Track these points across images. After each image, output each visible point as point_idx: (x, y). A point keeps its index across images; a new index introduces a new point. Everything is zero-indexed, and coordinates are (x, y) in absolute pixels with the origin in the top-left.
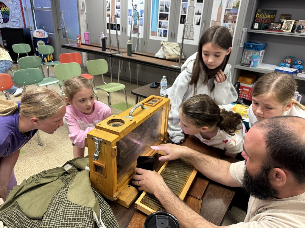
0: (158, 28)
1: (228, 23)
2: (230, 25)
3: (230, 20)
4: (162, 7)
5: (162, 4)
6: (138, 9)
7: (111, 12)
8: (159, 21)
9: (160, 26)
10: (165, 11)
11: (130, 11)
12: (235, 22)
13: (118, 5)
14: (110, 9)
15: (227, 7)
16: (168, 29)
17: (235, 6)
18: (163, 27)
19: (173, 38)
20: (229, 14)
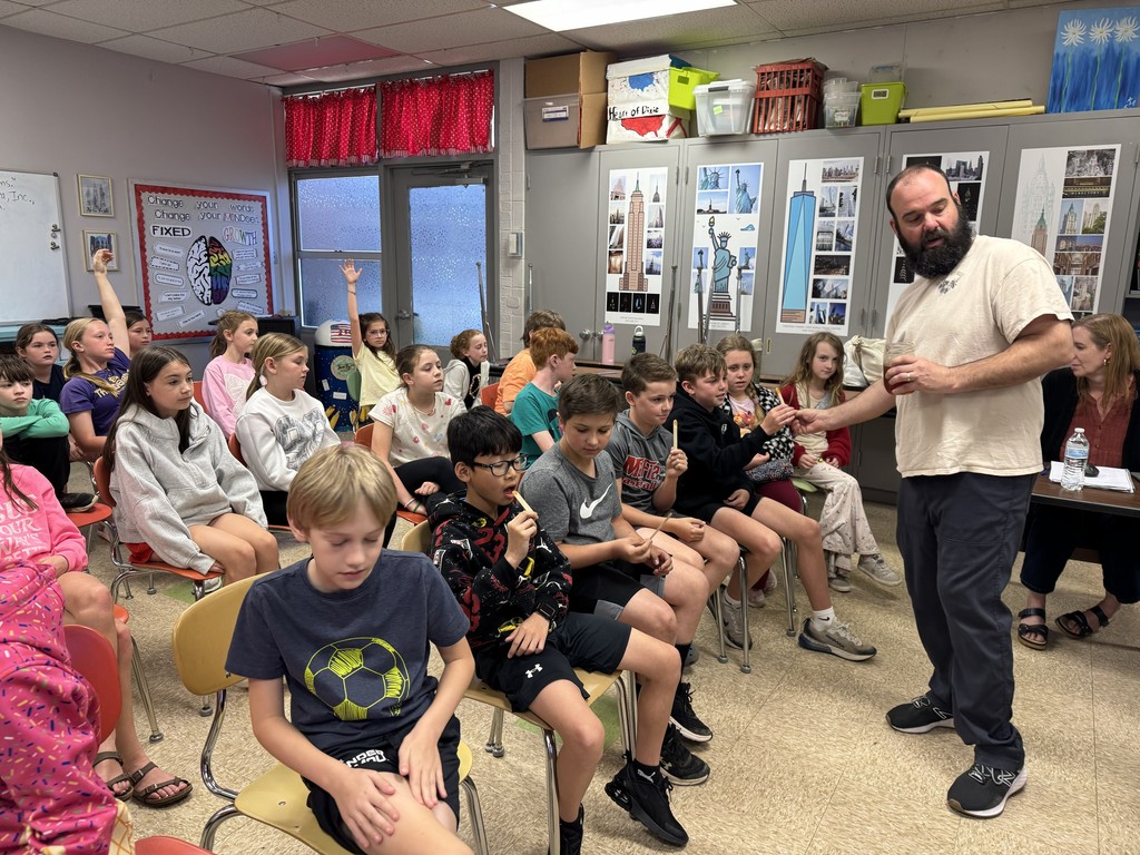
0: (810, 300)
1: (1069, 274)
2: (1077, 281)
3: (1077, 266)
4: (828, 237)
5: (826, 229)
6: (734, 247)
7: (625, 260)
8: (813, 277)
9: (817, 293)
10: (838, 248)
11: (701, 253)
12: (1095, 272)
13: (654, 236)
14: (625, 249)
15: (1063, 231)
16: (848, 302)
17: (1090, 225)
18: (828, 296)
19: (870, 325)
20: (1071, 249)
